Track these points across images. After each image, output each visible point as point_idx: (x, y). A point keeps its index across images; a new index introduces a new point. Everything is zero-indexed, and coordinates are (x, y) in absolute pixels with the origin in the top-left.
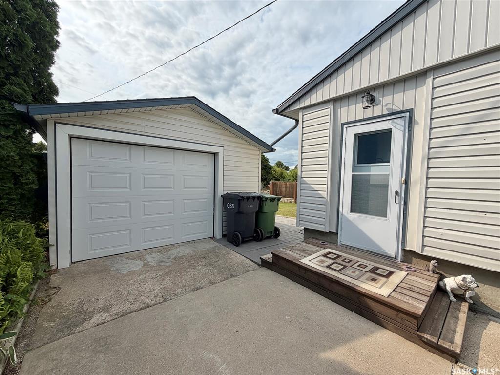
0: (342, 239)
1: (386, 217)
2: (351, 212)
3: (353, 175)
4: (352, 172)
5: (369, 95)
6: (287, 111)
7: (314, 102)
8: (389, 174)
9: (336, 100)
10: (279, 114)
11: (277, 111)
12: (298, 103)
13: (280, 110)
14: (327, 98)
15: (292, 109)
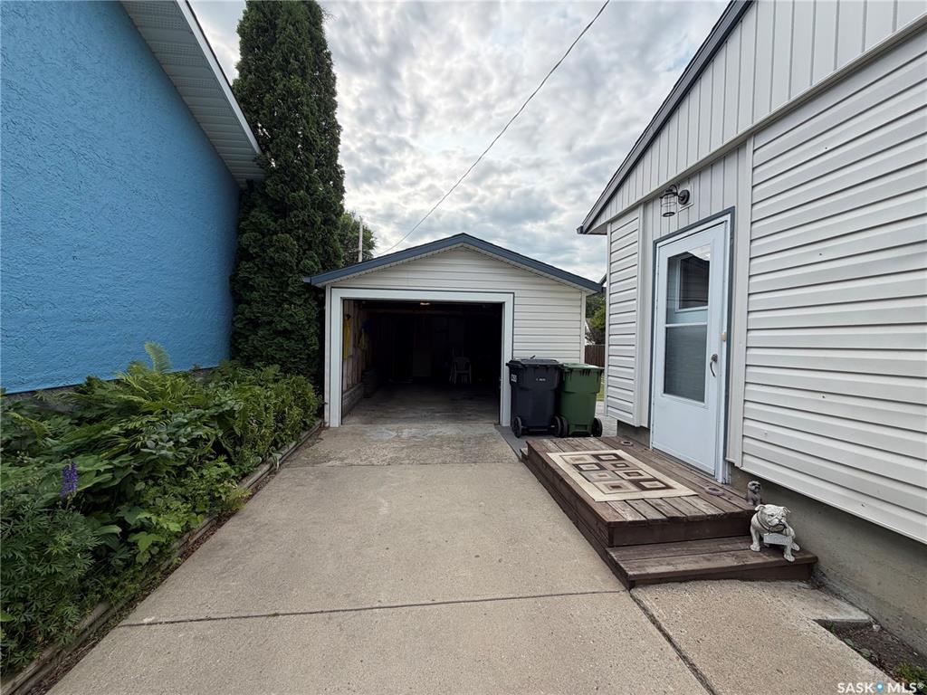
0: (656, 441)
1: (703, 401)
2: (665, 392)
3: (667, 328)
4: (667, 323)
5: (676, 190)
6: (594, 228)
7: (620, 210)
8: (706, 326)
9: (646, 203)
10: (585, 233)
11: (582, 231)
12: (603, 216)
13: (585, 229)
14: (633, 202)
15: (598, 224)
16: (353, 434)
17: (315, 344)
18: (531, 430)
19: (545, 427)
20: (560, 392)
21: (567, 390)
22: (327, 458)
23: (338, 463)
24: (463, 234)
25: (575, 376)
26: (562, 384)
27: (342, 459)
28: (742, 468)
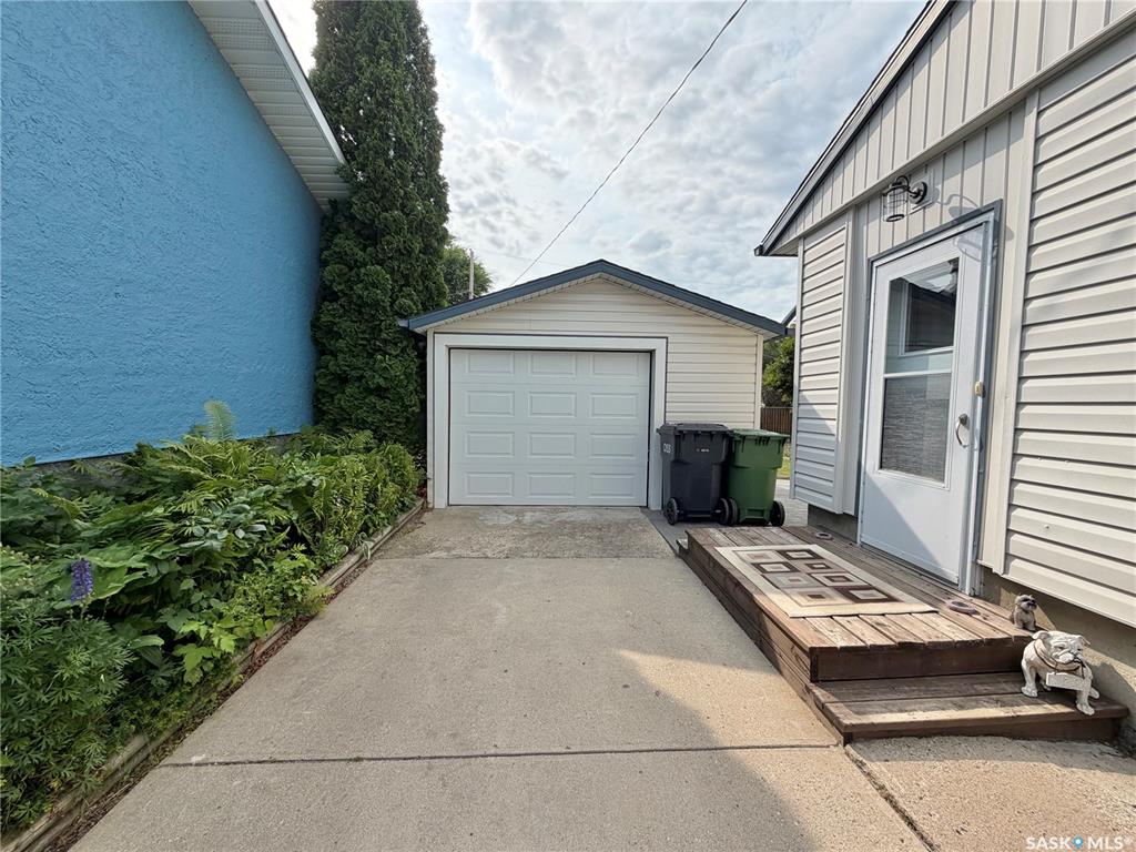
0: (866, 533)
1: (942, 480)
2: (881, 467)
3: (886, 380)
4: (886, 372)
5: (908, 183)
6: (779, 246)
7: (818, 219)
8: (949, 375)
9: (858, 206)
10: (767, 254)
11: (761, 251)
12: (793, 229)
13: (766, 248)
14: (838, 206)
15: (785, 241)
16: (462, 518)
17: (415, 405)
18: (690, 516)
19: (708, 512)
20: (728, 466)
21: (740, 464)
22: (430, 548)
23: (444, 554)
24: (602, 260)
25: (748, 446)
26: (731, 455)
27: (448, 549)
28: (1004, 576)
